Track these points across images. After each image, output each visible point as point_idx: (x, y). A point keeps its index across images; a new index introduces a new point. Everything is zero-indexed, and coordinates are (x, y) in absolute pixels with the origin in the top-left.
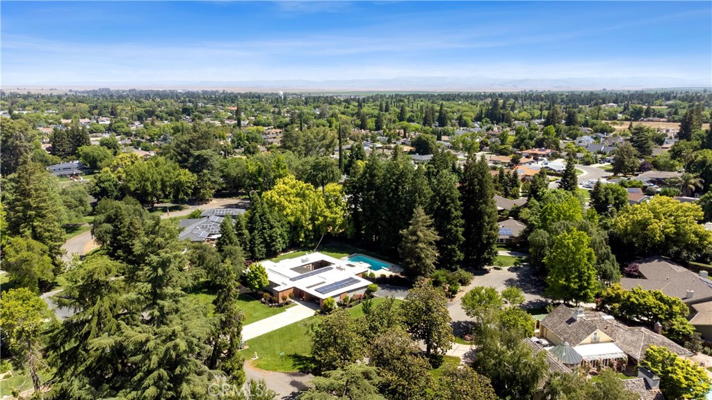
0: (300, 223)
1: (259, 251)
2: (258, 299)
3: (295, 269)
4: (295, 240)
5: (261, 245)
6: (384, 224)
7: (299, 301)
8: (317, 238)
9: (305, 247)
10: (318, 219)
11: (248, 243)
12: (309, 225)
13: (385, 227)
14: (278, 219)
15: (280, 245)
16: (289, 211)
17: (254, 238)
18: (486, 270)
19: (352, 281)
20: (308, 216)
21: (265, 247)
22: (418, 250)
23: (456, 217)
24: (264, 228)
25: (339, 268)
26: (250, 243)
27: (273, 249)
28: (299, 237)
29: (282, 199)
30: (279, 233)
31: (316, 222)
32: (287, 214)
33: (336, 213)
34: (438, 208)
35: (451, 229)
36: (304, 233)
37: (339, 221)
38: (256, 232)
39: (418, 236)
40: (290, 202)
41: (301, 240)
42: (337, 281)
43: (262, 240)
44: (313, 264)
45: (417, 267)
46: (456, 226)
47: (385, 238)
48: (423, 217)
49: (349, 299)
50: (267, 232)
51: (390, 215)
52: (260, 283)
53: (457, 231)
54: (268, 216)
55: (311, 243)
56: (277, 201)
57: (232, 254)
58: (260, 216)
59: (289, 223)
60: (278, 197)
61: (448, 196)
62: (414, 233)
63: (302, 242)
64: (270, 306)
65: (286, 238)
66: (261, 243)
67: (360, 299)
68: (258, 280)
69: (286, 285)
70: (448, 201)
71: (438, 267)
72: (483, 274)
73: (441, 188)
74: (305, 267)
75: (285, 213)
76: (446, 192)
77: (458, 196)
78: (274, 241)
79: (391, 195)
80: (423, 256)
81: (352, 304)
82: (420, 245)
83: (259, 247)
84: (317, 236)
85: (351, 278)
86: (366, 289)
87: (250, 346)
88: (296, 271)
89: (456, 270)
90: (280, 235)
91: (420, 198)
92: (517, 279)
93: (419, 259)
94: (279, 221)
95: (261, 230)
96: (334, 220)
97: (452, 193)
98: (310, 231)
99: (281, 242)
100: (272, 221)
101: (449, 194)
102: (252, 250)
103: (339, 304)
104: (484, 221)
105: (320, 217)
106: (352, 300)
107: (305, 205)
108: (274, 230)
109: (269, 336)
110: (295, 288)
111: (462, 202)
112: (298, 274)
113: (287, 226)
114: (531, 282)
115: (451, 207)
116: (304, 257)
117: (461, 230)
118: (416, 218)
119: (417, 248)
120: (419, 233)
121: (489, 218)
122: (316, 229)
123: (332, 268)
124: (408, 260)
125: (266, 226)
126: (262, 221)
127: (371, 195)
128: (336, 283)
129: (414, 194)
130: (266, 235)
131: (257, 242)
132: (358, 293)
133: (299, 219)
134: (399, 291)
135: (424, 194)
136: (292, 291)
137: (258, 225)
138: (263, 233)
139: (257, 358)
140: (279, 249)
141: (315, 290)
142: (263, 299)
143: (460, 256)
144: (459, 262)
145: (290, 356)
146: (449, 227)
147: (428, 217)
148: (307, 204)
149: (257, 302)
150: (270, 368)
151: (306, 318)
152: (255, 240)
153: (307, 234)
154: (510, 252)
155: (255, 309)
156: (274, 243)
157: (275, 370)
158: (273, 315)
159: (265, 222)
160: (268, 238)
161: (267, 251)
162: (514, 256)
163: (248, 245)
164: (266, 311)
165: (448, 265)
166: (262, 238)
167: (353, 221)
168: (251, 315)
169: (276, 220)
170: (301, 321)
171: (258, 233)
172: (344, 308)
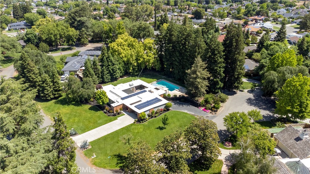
0: (130, 62)
1: (107, 78)
2: (102, 110)
3: (125, 91)
4: (127, 71)
5: (108, 75)
6: (177, 64)
7: (125, 112)
8: (139, 70)
9: (133, 74)
10: (140, 60)
11: (100, 73)
12: (135, 62)
13: (177, 66)
14: (117, 60)
15: (118, 74)
16: (123, 55)
18: (235, 91)
19: (157, 100)
20: (134, 58)
21: (110, 76)
22: (197, 83)
23: (220, 62)
24: (109, 65)
25: (150, 91)
26: (101, 73)
27: (114, 76)
28: (129, 69)
29: (119, 48)
30: (118, 67)
32: (122, 56)
33: (150, 57)
34: (210, 56)
35: (216, 70)
36: (133, 68)
37: (152, 61)
38: (104, 67)
39: (197, 75)
40: (124, 49)
41: (130, 71)
42: (148, 100)
43: (108, 72)
44: (136, 87)
45: (195, 92)
46: (220, 68)
47: (177, 72)
48: (201, 63)
49: (155, 111)
50: (111, 67)
51: (180, 59)
52: (103, 101)
53: (220, 71)
54: (112, 58)
55: (136, 73)
56: (116, 49)
57: (87, 83)
58: (106, 58)
59: (124, 61)
60: (117, 47)
61: (217, 50)
62: (195, 72)
63: (131, 72)
64: (109, 116)
65: (122, 70)
66: (108, 73)
67: (161, 111)
68: (102, 100)
69: (118, 102)
70: (216, 53)
71: (208, 92)
72: (233, 95)
73: (212, 44)
74: (131, 89)
75: (121, 56)
76: (215, 47)
77: (222, 49)
78: (115, 72)
79: (181, 47)
80: (199, 86)
81: (156, 115)
82: (198, 80)
83: (106, 76)
84: (140, 69)
85: (157, 98)
86: (165, 105)
87: (92, 147)
88: (125, 92)
89: (218, 92)
90: (118, 69)
91: (199, 49)
92: (253, 98)
93: (197, 88)
94: (118, 61)
95: (107, 66)
96: (149, 60)
97: (219, 48)
98: (135, 66)
99: (119, 73)
100: (113, 61)
101: (217, 48)
102: (102, 77)
103: (149, 116)
104: (237, 65)
105: (141, 59)
106: (156, 113)
107: (132, 52)
108: (115, 66)
109: (105, 138)
110: (123, 104)
111: (224, 53)
112: (126, 95)
113: (123, 63)
114: (262, 100)
115: (218, 56)
116: (131, 83)
117: (223, 70)
118: (196, 63)
119: (196, 82)
120: (198, 73)
121: (240, 63)
122: (139, 65)
123: (146, 91)
124: (190, 88)
125: (110, 64)
126: (108, 61)
127: (170, 46)
128: (148, 102)
129: (195, 47)
130: (110, 69)
132: (160, 108)
133: (129, 59)
134: (184, 106)
135: (202, 47)
136: (121, 106)
137: (106, 63)
138: (109, 68)
139: (95, 156)
140: (118, 76)
141: (135, 107)
142: (105, 110)
143: (221, 85)
144: (220, 88)
145: (115, 155)
146: (216, 68)
147: (204, 63)
148: (133, 51)
149: (102, 112)
150: (102, 165)
151: (129, 125)
152: (104, 72)
153: (134, 68)
154: (247, 79)
155: (99, 118)
156: (115, 73)
157: (105, 167)
158: (109, 122)
159: (110, 62)
160: (111, 71)
161: (111, 77)
162: (250, 82)
163: (100, 74)
164: (106, 119)
165: (214, 90)
166: (108, 71)
167: (159, 60)
168: (97, 121)
169: (116, 60)
170: (125, 127)
171: (106, 68)
172: (152, 118)
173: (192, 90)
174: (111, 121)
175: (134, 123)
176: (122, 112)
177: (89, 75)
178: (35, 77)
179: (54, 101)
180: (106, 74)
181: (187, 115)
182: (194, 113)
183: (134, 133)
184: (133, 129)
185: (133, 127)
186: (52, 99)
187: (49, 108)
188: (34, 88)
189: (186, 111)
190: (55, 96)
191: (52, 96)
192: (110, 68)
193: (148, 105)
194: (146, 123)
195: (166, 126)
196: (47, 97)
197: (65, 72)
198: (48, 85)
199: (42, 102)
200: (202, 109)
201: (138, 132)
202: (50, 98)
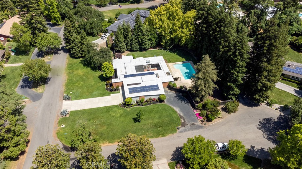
1: (135, 47)
3: (137, 67)
5: (136, 44)
9: (164, 48)
12: (168, 36)
15: (148, 44)
19: (156, 88)
20: (167, 31)
21: (139, 45)
23: (240, 66)
24: (139, 35)
25: (157, 75)
26: (130, 41)
27: (143, 47)
31: (172, 36)
37: (185, 39)
42: (146, 85)
43: (138, 41)
44: (151, 65)
46: (238, 72)
48: (209, 63)
52: (106, 74)
53: (238, 76)
55: (168, 47)
59: (156, 33)
63: (163, 45)
64: (107, 89)
65: (154, 41)
67: (153, 101)
74: (145, 66)
81: (144, 104)
85: (157, 85)
86: (159, 96)
87: (70, 116)
97: (243, 48)
98: (168, 40)
100: (144, 31)
102: (131, 46)
103: (137, 102)
106: (146, 101)
109: (84, 112)
110: (122, 82)
112: (134, 72)
115: (238, 58)
116: (150, 59)
122: (172, 40)
123: (154, 74)
125: (140, 33)
126: (138, 31)
128: (146, 87)
130: (139, 39)
132: (153, 97)
134: (183, 102)
138: (138, 37)
139: (64, 126)
140: (147, 47)
141: (128, 89)
143: (237, 91)
146: (232, 71)
149: (105, 83)
150: (61, 138)
151: (113, 105)
152: (133, 40)
153: (166, 41)
154: (298, 89)
155: (98, 89)
156: (143, 44)
157: (62, 140)
158: (101, 96)
159: (140, 31)
160: (140, 41)
161: (140, 47)
162: (297, 95)
164: (102, 92)
165: (225, 95)
168: (93, 92)
169: (148, 30)
170: (109, 106)
171: (135, 37)
172: (139, 105)
175: (119, 105)
177: (117, 42)
178: (69, 35)
179: (81, 59)
180: (135, 43)
181: (174, 115)
182: (184, 115)
183: (111, 115)
184: (113, 111)
185: (116, 108)
186: (79, 58)
187: (72, 66)
188: (69, 44)
189: (177, 110)
190: (82, 55)
191: (79, 55)
193: (141, 91)
194: (128, 109)
196: (75, 55)
197: (109, 31)
198: (76, 45)
199: (72, 58)
200: (196, 113)
201: (114, 116)
202: (78, 56)
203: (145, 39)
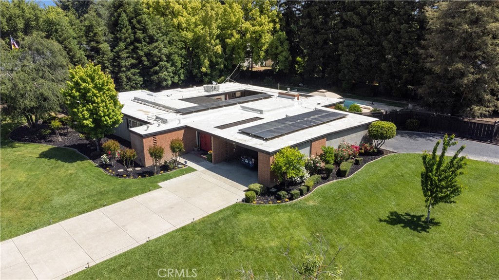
0: (201, 43)
1: (129, 79)
2: (94, 157)
3: (191, 100)
5: (133, 70)
10: (231, 36)
12: (216, 45)
14: (164, 29)
16: (182, 21)
17: (119, 57)
19: (324, 115)
20: (216, 32)
21: (141, 74)
24: (138, 40)
27: (155, 78)
28: (200, 65)
30: (165, 52)
31: (228, 41)
32: (179, 25)
36: (210, 60)
37: (267, 39)
38: (122, 45)
41: (204, 69)
43: (134, 61)
44: (226, 94)
50: (144, 48)
52: (95, 114)
59: (183, 41)
63: (205, 74)
64: (119, 175)
65: (179, 64)
66: (133, 66)
67: (355, 155)
69: (165, 122)
74: (210, 97)
75: (175, 22)
78: (156, 64)
83: (129, 73)
88: (190, 102)
94: (165, 34)
95: (132, 43)
98: (218, 56)
99: (170, 70)
100: (152, 31)
103: (312, 169)
105: (234, 33)
110: (186, 128)
113: (180, 45)
116: (209, 87)
123: (271, 96)
125: (140, 35)
126: (133, 27)
128: (290, 118)
130: (141, 53)
131: (124, 63)
133: (199, 37)
137: (126, 32)
138: (136, 48)
142: (104, 156)
149: (89, 163)
151: (221, 211)
153: (214, 60)
155: (69, 184)
160: (144, 58)
161: (144, 80)
163: (107, 68)
164: (100, 187)
166: (133, 58)
167: (287, 40)
168: (48, 199)
170: (203, 221)
171: (127, 47)
172: (325, 178)
173: (463, 75)
174: (122, 195)
175: (247, 200)
176: (182, 160)
183: (262, 251)
184: (249, 231)
185: (246, 219)
192: (142, 50)
194: (310, 200)
195: (438, 212)
203: (159, 52)
